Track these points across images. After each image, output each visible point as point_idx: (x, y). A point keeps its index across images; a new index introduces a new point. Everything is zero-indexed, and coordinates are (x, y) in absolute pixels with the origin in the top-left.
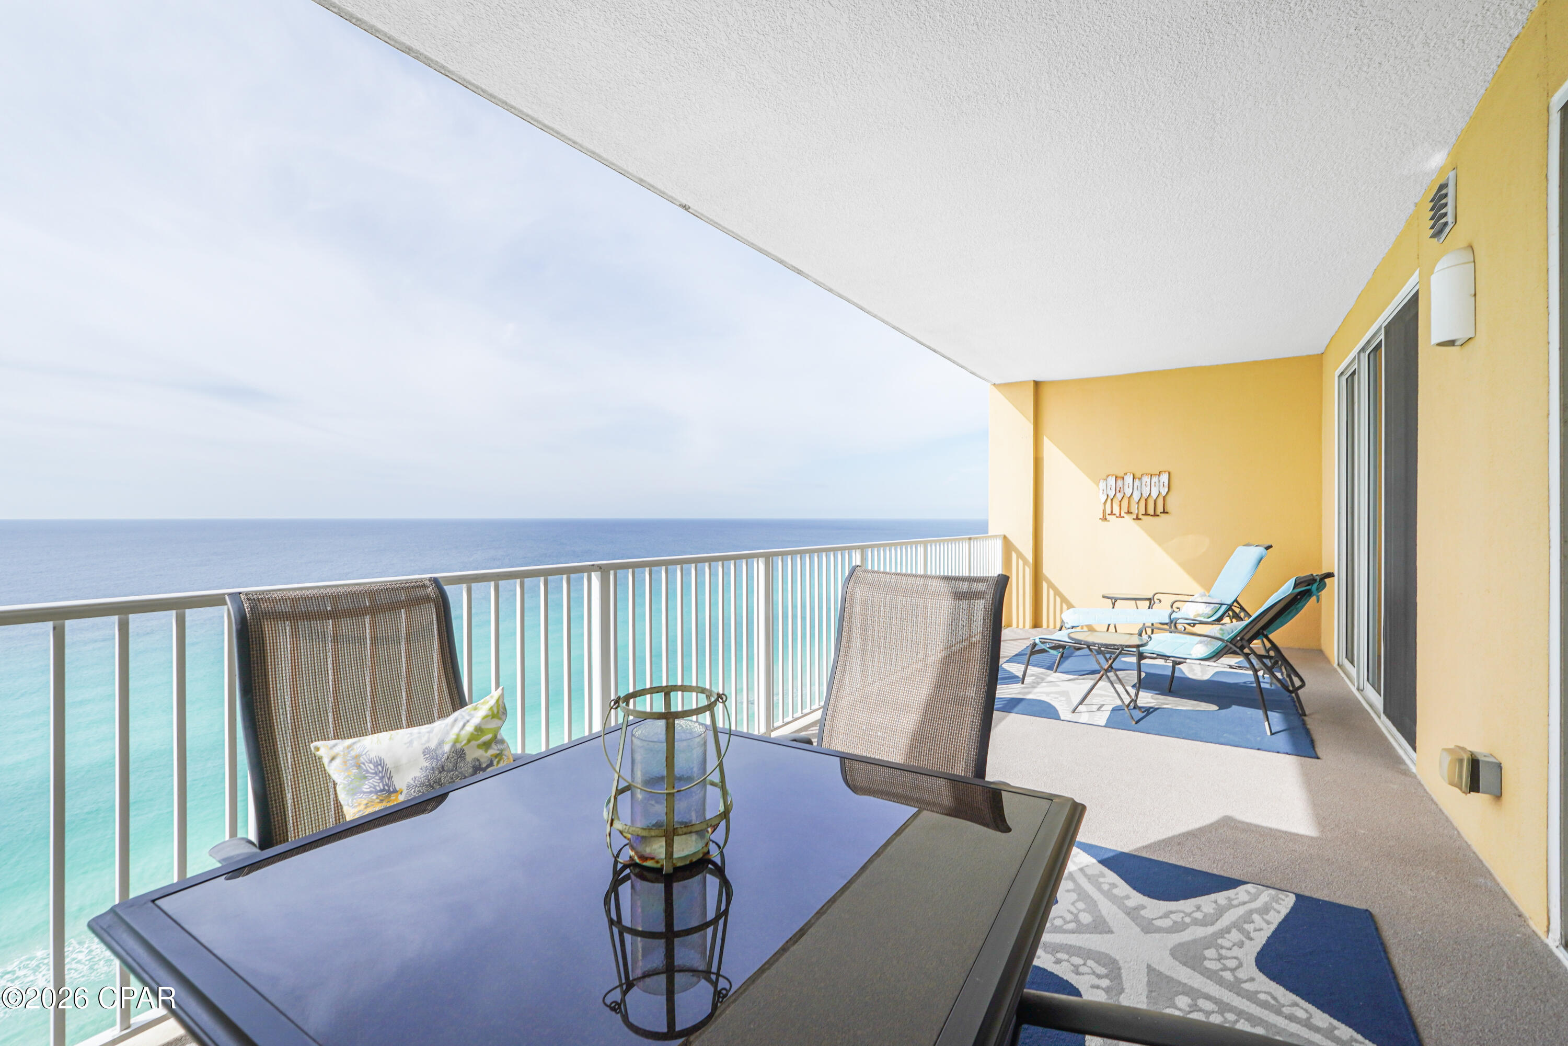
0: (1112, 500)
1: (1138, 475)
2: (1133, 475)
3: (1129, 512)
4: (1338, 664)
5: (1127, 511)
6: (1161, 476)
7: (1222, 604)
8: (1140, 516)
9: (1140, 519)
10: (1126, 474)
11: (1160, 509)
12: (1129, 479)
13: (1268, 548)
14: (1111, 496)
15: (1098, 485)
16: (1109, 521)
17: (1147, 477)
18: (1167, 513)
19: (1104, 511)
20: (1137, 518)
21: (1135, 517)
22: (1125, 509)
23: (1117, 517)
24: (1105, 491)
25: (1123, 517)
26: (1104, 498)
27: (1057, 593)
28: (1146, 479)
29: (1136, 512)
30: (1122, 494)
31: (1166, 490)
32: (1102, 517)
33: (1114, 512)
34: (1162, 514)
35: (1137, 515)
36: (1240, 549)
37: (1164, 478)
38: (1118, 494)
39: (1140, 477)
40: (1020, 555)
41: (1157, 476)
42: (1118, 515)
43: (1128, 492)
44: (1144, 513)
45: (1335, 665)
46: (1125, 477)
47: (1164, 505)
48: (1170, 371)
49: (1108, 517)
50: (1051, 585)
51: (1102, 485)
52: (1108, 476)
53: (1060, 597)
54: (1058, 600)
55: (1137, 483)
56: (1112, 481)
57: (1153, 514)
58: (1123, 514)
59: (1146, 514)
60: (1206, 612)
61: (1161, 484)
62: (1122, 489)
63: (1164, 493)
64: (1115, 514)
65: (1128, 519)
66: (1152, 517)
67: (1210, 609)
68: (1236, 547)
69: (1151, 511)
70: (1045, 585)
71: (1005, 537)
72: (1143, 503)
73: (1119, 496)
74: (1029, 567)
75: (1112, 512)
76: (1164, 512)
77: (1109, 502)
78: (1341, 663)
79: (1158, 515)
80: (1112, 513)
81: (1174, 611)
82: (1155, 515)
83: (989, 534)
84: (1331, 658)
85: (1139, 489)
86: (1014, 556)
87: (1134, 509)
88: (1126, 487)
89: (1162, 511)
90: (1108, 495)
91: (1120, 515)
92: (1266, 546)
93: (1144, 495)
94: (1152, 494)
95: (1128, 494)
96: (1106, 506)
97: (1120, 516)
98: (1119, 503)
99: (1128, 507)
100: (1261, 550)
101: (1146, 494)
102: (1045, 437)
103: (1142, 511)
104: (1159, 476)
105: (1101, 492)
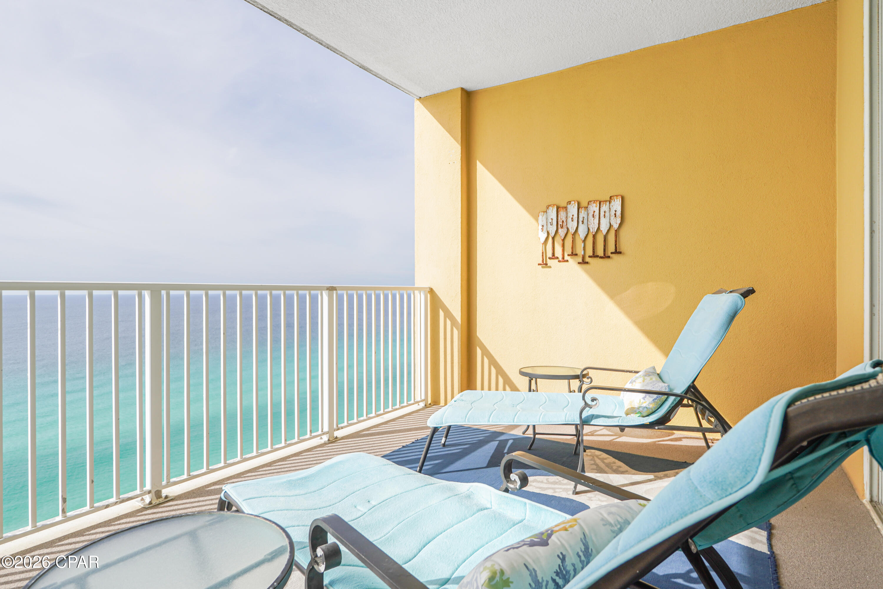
0: (553, 238)
1: (584, 204)
2: (579, 204)
3: (573, 254)
4: (871, 501)
5: (570, 253)
6: (613, 203)
7: (668, 395)
8: (587, 259)
9: (587, 263)
10: (569, 203)
11: (611, 248)
12: (573, 210)
13: (747, 293)
14: (552, 234)
15: (537, 220)
16: (550, 267)
17: (595, 205)
18: (620, 253)
19: (544, 254)
20: (584, 262)
21: (581, 261)
22: (568, 250)
23: (559, 261)
24: (545, 228)
25: (567, 261)
26: (543, 236)
27: (493, 362)
28: (594, 208)
29: (582, 253)
30: (565, 230)
31: (619, 221)
32: (541, 262)
33: (556, 255)
34: (613, 255)
35: (583, 257)
36: (708, 298)
37: (617, 205)
38: (560, 230)
39: (586, 205)
40: (448, 314)
41: (608, 203)
42: (560, 259)
43: (572, 226)
44: (591, 254)
45: (866, 501)
46: (569, 206)
47: (616, 241)
48: (622, 57)
49: (550, 262)
50: (486, 353)
51: (542, 219)
52: (548, 207)
53: (495, 367)
54: (493, 371)
55: (583, 214)
56: (552, 213)
57: (602, 255)
58: (566, 258)
59: (594, 256)
60: (644, 405)
61: (613, 213)
62: (565, 224)
63: (616, 226)
64: (557, 258)
65: (572, 263)
66: (601, 260)
67: (651, 399)
68: (703, 296)
69: (600, 252)
70: (479, 352)
71: (431, 291)
72: (590, 239)
73: (562, 232)
74: (457, 329)
75: (553, 254)
76: (617, 252)
77: (550, 240)
78: (875, 499)
79: (609, 257)
80: (554, 257)
81: (587, 405)
82: (606, 257)
83: (416, 286)
84: (859, 493)
85: (585, 221)
86: (442, 314)
87: (580, 251)
88: (569, 220)
89: (614, 251)
90: (548, 233)
91: (563, 258)
92: (742, 291)
93: (591, 230)
94: (601, 229)
95: (572, 231)
96: (547, 247)
97: (564, 260)
98: (561, 242)
99: (572, 248)
100: (736, 296)
101: (594, 227)
102: (478, 164)
103: (589, 252)
104: (610, 202)
105: (540, 227)
